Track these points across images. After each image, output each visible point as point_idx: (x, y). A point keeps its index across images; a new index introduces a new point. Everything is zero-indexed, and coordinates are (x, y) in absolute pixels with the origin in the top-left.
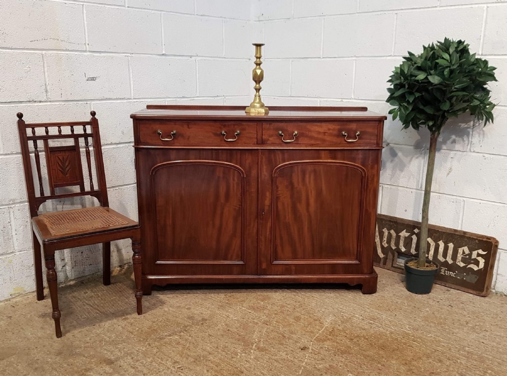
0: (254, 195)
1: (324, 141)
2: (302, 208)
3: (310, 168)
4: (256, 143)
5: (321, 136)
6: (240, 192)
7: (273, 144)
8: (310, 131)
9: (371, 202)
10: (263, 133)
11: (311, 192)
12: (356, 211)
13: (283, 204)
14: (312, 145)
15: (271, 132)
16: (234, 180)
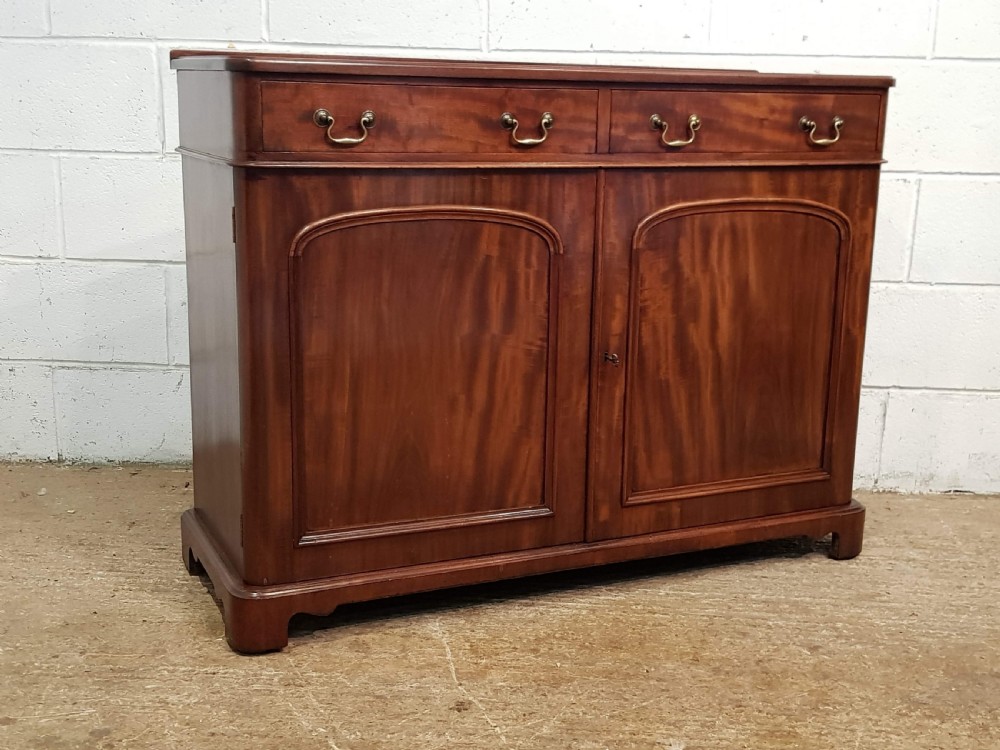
0: (582, 306)
1: (758, 142)
2: (698, 335)
3: (722, 221)
4: (593, 151)
5: (753, 130)
6: (545, 299)
7: (637, 152)
8: (727, 114)
9: (859, 309)
10: (614, 121)
11: (723, 290)
12: (824, 336)
13: (655, 329)
14: (731, 155)
15: (634, 118)
16: (528, 264)
